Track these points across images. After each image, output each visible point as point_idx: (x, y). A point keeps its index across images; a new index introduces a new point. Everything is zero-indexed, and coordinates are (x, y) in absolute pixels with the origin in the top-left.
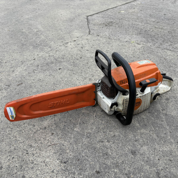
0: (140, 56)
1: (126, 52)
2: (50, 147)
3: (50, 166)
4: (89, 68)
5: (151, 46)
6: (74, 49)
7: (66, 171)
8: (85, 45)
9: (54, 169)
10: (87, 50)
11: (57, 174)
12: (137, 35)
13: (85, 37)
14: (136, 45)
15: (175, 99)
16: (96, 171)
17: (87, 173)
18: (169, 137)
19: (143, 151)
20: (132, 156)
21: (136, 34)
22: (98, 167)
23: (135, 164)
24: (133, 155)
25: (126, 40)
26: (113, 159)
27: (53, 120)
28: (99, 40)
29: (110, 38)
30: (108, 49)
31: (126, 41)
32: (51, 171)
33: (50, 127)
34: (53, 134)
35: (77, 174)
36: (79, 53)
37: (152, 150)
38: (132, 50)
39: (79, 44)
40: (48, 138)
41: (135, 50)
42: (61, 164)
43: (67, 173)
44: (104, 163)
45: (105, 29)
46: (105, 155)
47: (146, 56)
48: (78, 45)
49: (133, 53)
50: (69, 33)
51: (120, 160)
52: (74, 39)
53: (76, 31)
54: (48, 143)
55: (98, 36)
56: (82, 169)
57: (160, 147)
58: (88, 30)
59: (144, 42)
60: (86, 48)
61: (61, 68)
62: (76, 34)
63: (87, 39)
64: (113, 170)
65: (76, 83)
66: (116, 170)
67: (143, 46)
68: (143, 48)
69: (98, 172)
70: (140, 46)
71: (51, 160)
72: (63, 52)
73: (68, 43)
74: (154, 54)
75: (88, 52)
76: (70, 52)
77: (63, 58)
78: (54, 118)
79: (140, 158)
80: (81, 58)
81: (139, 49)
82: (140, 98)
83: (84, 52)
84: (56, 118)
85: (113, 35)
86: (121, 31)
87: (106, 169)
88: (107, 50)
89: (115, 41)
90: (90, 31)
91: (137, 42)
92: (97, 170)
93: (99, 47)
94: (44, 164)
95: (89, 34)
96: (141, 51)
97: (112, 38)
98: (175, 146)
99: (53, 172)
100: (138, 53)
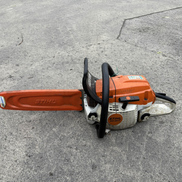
0: (158, 69)
1: (145, 63)
2: (25, 139)
3: (16, 155)
4: (98, 73)
5: (178, 60)
6: (94, 52)
7: (26, 164)
8: (107, 50)
9: (18, 159)
10: (106, 55)
11: (18, 164)
12: (169, 46)
13: (111, 41)
14: (161, 56)
15: (172, 124)
16: (50, 173)
17: (41, 172)
18: (140, 163)
19: (104, 168)
20: (91, 170)
21: (167, 45)
22: (54, 170)
23: (90, 178)
24: (92, 168)
25: (152, 49)
26: (71, 167)
27: (40, 116)
28: (123, 46)
29: (137, 45)
30: (128, 57)
31: (152, 51)
32: (15, 160)
33: (34, 122)
34: (33, 128)
35: (33, 169)
36: (97, 56)
37: (113, 170)
38: (153, 62)
39: (102, 48)
40: (27, 131)
41: (156, 62)
42: (26, 157)
43: (26, 166)
44: (61, 168)
45: (137, 35)
46: (66, 161)
47: (166, 70)
48: (100, 48)
49: (152, 64)
50: (98, 35)
51: (77, 170)
52: (98, 42)
53: (105, 34)
54: (25, 135)
55: (126, 41)
56: (39, 167)
57: (124, 170)
58: (119, 34)
59: (173, 54)
60: (106, 53)
61: (73, 69)
62: (104, 37)
63: (112, 44)
64: (66, 176)
65: (78, 86)
66: (68, 178)
67: (169, 58)
68: (167, 61)
69: (51, 174)
70: (164, 58)
71: (20, 150)
72: (82, 54)
73: (91, 45)
74: (177, 69)
75: (106, 56)
76: (89, 55)
77: (79, 60)
78: (42, 114)
79: (97, 174)
80: (96, 62)
81: (162, 62)
82: (120, 113)
83: (102, 56)
84: (43, 115)
85: (141, 42)
86: (153, 39)
87: (60, 174)
88: (125, 58)
89: (140, 49)
90: (119, 36)
91: (164, 53)
92: (52, 172)
93: (120, 53)
94: (13, 152)
95: (118, 38)
96: (163, 64)
97: (139, 46)
98: (141, 174)
99: (16, 161)
100: (158, 66)
